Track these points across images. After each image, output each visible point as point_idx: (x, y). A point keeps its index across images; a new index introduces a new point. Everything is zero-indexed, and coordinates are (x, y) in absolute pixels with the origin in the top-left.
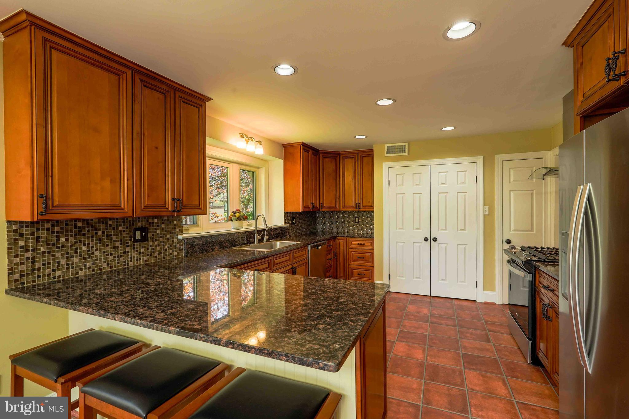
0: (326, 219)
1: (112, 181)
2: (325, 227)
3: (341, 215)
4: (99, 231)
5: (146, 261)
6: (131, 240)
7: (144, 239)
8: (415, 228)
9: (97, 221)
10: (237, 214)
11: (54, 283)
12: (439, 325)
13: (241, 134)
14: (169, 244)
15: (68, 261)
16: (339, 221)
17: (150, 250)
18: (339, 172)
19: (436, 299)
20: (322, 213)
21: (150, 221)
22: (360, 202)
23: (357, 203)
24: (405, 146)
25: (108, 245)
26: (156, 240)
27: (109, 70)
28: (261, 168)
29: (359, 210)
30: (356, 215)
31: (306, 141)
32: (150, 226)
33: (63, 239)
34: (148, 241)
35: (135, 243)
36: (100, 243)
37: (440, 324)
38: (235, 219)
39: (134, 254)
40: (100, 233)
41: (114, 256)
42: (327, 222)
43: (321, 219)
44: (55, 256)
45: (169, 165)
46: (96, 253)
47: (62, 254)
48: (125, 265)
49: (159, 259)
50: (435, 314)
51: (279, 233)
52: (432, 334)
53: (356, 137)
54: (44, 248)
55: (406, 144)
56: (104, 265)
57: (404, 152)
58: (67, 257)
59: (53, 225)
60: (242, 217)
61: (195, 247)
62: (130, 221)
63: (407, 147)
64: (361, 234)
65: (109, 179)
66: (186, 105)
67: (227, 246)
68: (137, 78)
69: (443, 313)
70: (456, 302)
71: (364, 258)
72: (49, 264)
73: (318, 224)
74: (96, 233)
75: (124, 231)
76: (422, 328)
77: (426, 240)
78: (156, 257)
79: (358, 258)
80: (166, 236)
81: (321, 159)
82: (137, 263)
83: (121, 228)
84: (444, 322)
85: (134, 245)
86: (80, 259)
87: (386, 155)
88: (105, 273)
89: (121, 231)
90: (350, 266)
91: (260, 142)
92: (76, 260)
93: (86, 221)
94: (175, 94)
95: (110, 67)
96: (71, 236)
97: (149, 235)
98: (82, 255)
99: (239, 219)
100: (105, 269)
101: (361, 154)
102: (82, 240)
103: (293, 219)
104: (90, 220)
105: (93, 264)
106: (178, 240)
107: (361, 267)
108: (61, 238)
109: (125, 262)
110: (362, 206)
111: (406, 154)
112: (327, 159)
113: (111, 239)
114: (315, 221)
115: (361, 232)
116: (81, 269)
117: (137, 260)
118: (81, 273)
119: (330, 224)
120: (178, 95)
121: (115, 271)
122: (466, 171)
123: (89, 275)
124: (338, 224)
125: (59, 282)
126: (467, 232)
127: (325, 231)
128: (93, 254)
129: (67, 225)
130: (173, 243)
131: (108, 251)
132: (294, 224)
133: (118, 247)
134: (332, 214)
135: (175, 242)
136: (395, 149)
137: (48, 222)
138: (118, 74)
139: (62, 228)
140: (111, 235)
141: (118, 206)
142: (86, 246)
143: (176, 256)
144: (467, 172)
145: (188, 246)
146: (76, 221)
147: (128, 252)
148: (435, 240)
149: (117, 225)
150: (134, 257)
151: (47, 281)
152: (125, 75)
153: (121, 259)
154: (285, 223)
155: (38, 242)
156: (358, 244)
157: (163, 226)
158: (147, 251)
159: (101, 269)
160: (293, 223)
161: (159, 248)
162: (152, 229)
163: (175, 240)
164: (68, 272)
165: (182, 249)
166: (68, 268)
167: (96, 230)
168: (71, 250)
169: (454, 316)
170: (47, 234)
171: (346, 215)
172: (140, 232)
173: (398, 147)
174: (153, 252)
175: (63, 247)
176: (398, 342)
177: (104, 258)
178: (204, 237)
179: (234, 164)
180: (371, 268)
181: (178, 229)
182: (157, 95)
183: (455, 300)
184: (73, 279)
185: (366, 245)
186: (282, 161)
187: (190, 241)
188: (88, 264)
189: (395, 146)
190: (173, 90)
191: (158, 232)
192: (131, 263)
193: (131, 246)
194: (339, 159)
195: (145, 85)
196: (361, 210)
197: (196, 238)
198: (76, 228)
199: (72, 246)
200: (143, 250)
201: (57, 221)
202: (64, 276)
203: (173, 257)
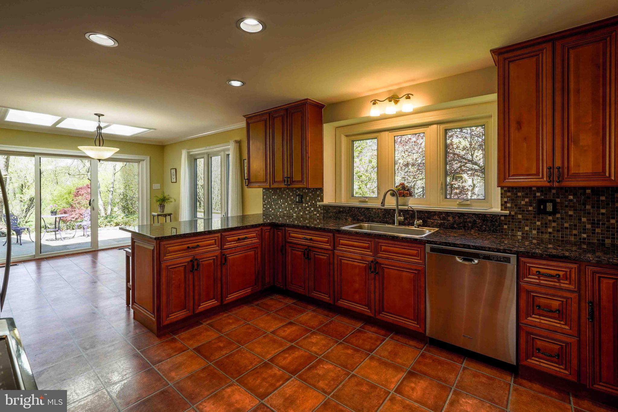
13: (372, 102)
14: (314, 207)
17: (304, 209)
21: (304, 191)
26: (307, 204)
34: (302, 203)
35: (297, 203)
39: (296, 209)
62: (295, 190)
78: (307, 214)
80: (312, 202)
91: (408, 96)
97: (303, 200)
103: (542, 202)
117: (298, 213)
132: (551, 214)
135: (318, 206)
143: (318, 217)
145: (325, 211)
153: (291, 211)
154: (505, 208)
157: (311, 195)
160: (542, 212)
162: (305, 196)
165: (322, 213)
172: (298, 197)
178: (338, 207)
181: (320, 198)
187: (327, 208)
191: (308, 198)
192: (295, 214)
197: (330, 206)
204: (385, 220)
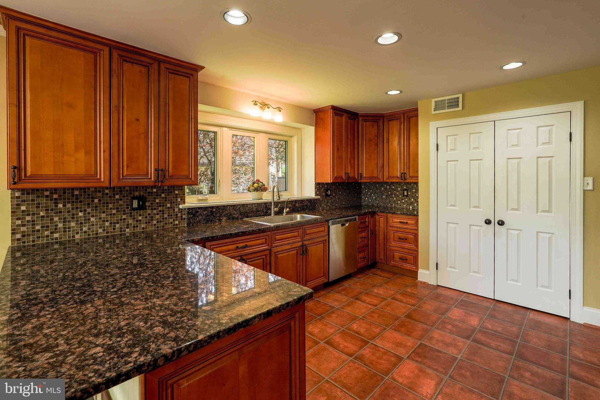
0: (371, 191)
1: (87, 153)
2: (370, 200)
3: (388, 187)
4: (95, 199)
5: (143, 228)
6: (127, 208)
7: (142, 207)
8: (472, 206)
9: (93, 189)
10: (256, 185)
11: (52, 243)
12: (485, 348)
13: (253, 101)
14: (169, 213)
15: (66, 225)
16: (385, 194)
17: (148, 218)
18: (382, 137)
19: (501, 305)
20: (368, 184)
21: (149, 190)
22: (405, 172)
23: (402, 173)
24: (458, 98)
25: (104, 212)
26: (155, 209)
27: (84, 49)
28: (293, 136)
29: (405, 181)
30: (405, 187)
31: (336, 104)
32: (149, 196)
33: (61, 206)
34: (146, 209)
35: (133, 211)
36: (96, 210)
37: (488, 346)
38: (253, 190)
39: (130, 221)
40: (96, 201)
41: (110, 223)
42: (373, 195)
43: (367, 191)
44: (53, 220)
45: (152, 136)
46: (92, 219)
47: (59, 219)
48: (121, 231)
49: (158, 227)
50: (487, 329)
51: (307, 205)
52: (466, 358)
53: (388, 93)
54: (43, 213)
55: (460, 96)
56: (100, 231)
57: (458, 106)
58: (64, 222)
59: (52, 193)
60: (260, 188)
61: (198, 217)
62: (127, 191)
63: (461, 100)
64: (411, 209)
65: (84, 150)
66: (173, 76)
67: (238, 217)
68: (115, 55)
69: (500, 329)
70: (532, 315)
71: (406, 239)
72: (48, 227)
73: (363, 197)
74: (93, 201)
75: (121, 200)
76: (456, 346)
77: (488, 222)
78: (155, 225)
79: (400, 238)
80: (166, 205)
81: (360, 123)
82: (134, 230)
83: (117, 197)
84: (496, 343)
85: (131, 213)
86: (76, 224)
87: (433, 112)
88: (100, 238)
89: (117, 200)
90: (390, 248)
91: (279, 109)
92: (73, 224)
93: (84, 190)
94: (159, 66)
95: (86, 46)
96: (69, 203)
97: (147, 204)
98: (78, 220)
99: (256, 190)
100: (101, 234)
101: (407, 114)
102: (79, 206)
103: (327, 190)
104: (87, 189)
105: (89, 229)
106: (179, 209)
107: (401, 250)
108: (59, 205)
109: (121, 228)
110: (408, 177)
111: (460, 108)
112: (368, 123)
113: (108, 206)
114: (360, 193)
115: (411, 207)
116: (77, 233)
117: (134, 227)
118: (77, 237)
119: (376, 197)
120: (163, 66)
121: (112, 236)
122: (553, 125)
123: (85, 239)
124: (384, 197)
125: (57, 243)
126: (552, 214)
127: (370, 204)
128: (89, 219)
129: (64, 193)
130: (174, 213)
131: (104, 218)
132: (329, 196)
133: (114, 214)
134: (378, 185)
135: (176, 211)
136: (444, 104)
137: (47, 190)
138: (95, 53)
139: (59, 196)
140: (107, 203)
141: (94, 176)
142: (83, 213)
143: (177, 225)
144: (554, 127)
145: (189, 216)
146: (73, 189)
147: (124, 219)
148: (501, 223)
149: (114, 194)
150: (131, 224)
151: (45, 242)
152: (102, 52)
153: (117, 226)
154: (316, 194)
155: (38, 207)
156: (400, 222)
157: (163, 195)
158: (144, 219)
159: (97, 234)
160: (327, 195)
161: (157, 217)
162: (150, 198)
163: (176, 210)
164: (65, 235)
165: (184, 219)
166: (65, 231)
167: (93, 198)
168: (68, 215)
169: (518, 337)
170: (46, 201)
171: (393, 187)
172: (137, 200)
173: (448, 102)
174: (152, 220)
175: (60, 212)
176: (408, 361)
177: (100, 224)
178: (209, 207)
179: (261, 134)
180: (415, 252)
181: (180, 199)
182: (137, 68)
183: (533, 312)
184: (69, 241)
185: (409, 224)
186: (313, 128)
187: (193, 211)
188: (84, 229)
189: (445, 100)
190: (157, 62)
191: (157, 201)
192: (127, 230)
193: (127, 213)
194: (382, 122)
195: (124, 59)
196: (408, 181)
197: (199, 208)
198: (73, 196)
199: (69, 212)
200: (140, 218)
201: (56, 189)
202: (61, 238)
203: (174, 225)
204: (258, 213)
